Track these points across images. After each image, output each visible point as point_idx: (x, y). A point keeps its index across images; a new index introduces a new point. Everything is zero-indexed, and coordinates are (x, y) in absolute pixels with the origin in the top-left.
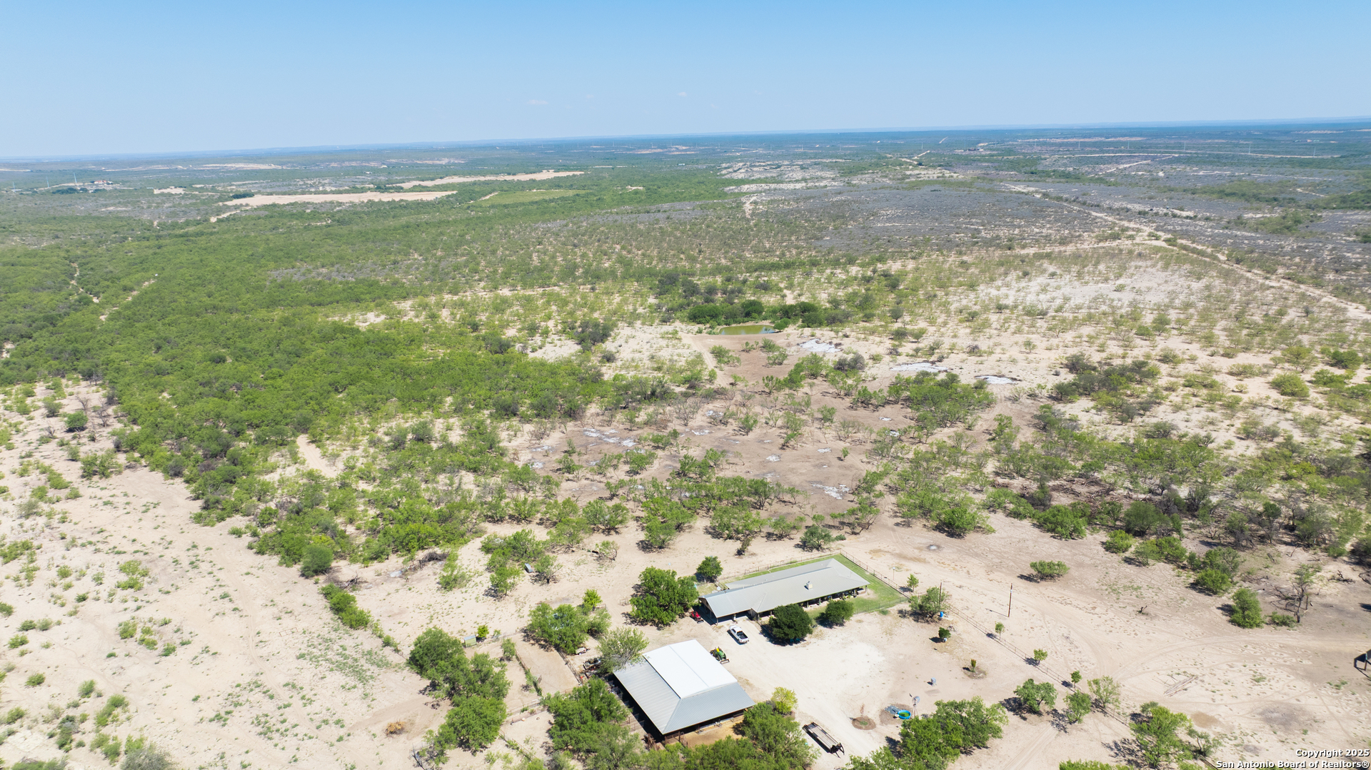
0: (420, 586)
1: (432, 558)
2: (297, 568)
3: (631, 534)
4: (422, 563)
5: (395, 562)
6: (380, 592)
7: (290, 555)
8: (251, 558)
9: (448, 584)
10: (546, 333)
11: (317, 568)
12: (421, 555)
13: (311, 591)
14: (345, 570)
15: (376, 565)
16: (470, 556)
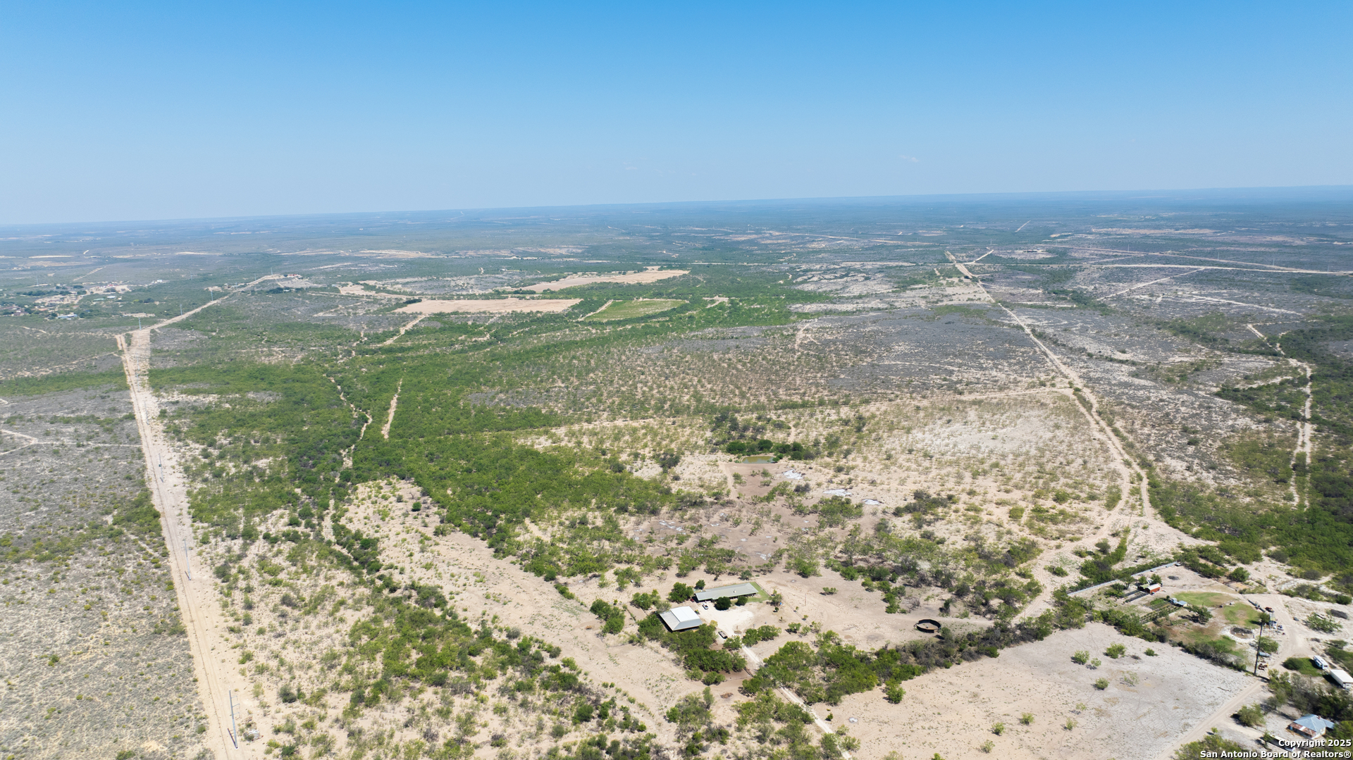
0: (591, 586)
1: (595, 576)
2: (542, 578)
3: (674, 570)
4: (591, 578)
5: (580, 577)
6: (577, 587)
7: (538, 572)
8: (522, 573)
9: (602, 586)
10: (643, 459)
11: (550, 578)
12: (590, 575)
13: (550, 586)
14: (561, 579)
15: (572, 578)
16: (609, 576)
